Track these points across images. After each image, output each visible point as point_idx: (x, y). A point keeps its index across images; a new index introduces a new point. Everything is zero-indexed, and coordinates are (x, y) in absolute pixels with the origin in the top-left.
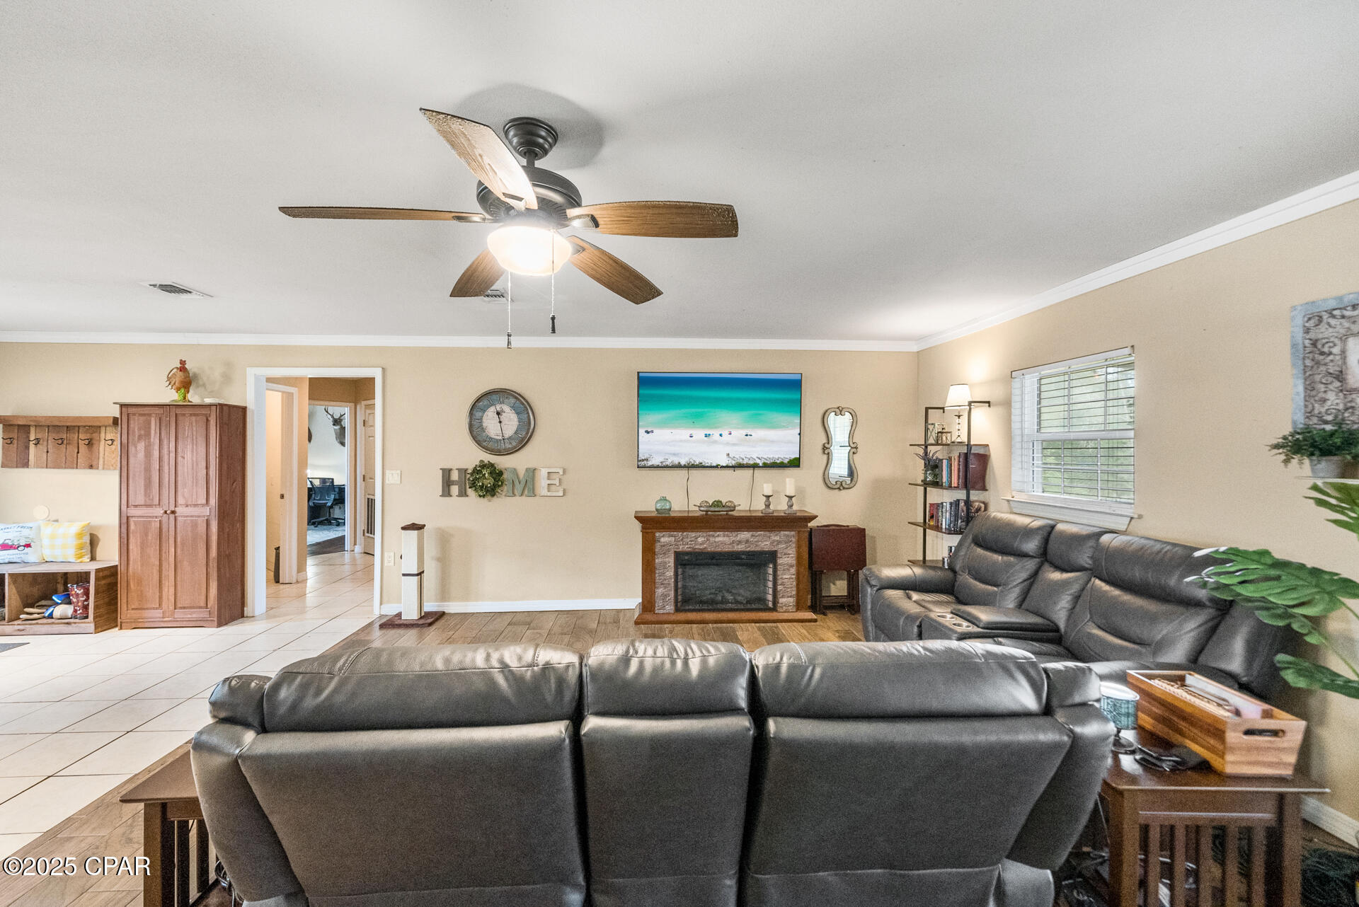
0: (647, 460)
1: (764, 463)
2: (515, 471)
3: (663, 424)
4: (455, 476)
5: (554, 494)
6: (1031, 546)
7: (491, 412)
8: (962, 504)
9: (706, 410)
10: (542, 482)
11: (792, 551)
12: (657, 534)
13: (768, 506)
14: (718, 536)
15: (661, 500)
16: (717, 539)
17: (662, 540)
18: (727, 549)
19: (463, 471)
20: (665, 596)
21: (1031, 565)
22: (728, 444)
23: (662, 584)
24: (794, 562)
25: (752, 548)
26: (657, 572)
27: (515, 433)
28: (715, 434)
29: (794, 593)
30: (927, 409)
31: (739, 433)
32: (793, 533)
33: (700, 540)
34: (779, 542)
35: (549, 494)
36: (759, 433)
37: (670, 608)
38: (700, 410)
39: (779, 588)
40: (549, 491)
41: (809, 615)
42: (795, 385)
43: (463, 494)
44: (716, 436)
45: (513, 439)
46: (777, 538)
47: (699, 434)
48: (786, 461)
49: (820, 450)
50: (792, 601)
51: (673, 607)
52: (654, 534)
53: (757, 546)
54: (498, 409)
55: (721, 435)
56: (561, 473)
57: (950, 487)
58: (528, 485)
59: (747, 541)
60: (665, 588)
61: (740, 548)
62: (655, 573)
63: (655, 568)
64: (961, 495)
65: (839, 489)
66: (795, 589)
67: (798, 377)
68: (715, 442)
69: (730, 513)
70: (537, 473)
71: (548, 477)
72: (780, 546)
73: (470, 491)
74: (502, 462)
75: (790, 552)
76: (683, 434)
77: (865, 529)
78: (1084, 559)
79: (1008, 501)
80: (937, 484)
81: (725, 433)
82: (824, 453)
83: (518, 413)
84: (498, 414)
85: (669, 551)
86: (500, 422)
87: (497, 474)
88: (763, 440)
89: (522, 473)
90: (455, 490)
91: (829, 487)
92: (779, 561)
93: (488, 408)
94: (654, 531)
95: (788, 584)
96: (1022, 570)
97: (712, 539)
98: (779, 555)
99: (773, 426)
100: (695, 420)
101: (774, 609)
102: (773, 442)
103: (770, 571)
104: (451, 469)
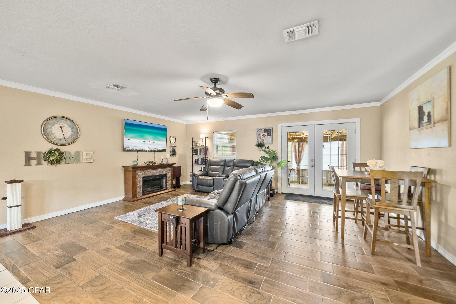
0: (128, 148)
1: (157, 150)
2: (69, 153)
3: (133, 138)
4: (34, 155)
5: (89, 162)
6: (222, 164)
7: (57, 126)
8: (204, 158)
9: (144, 134)
10: (83, 157)
11: (170, 173)
12: (137, 172)
13: (162, 162)
14: (153, 171)
15: (134, 161)
16: (153, 172)
17: (138, 174)
18: (155, 174)
19: (38, 153)
20: (139, 191)
21: (223, 167)
22: (149, 144)
23: (139, 188)
24: (170, 176)
25: (161, 173)
26: (137, 184)
27: (70, 136)
28: (146, 141)
29: (170, 184)
30: (193, 138)
31: (151, 142)
32: (170, 168)
33: (149, 172)
34: (167, 171)
35: (87, 162)
36: (156, 142)
37: (141, 195)
38: (142, 134)
39: (167, 183)
40: (86, 161)
41: (173, 189)
42: (165, 130)
43: (39, 163)
44: (146, 142)
45: (69, 139)
46: (166, 170)
47: (142, 141)
48: (162, 150)
49: (169, 147)
50: (170, 186)
51: (142, 194)
52: (136, 172)
53: (162, 173)
54: (61, 125)
55: (147, 142)
56: (92, 153)
57: (200, 155)
58: (77, 158)
59: (160, 172)
60: (139, 189)
61: (159, 174)
62: (136, 185)
63: (136, 183)
64: (204, 156)
65: (173, 157)
66: (170, 183)
67: (166, 127)
68: (146, 144)
69: (155, 164)
70: (81, 153)
71: (86, 155)
72: (167, 172)
73: (43, 162)
74: (62, 149)
75: (169, 173)
76: (137, 141)
77: (181, 167)
78: (232, 164)
79: (213, 157)
80: (196, 154)
81: (148, 141)
82: (170, 148)
83: (72, 128)
84: (61, 127)
85: (140, 177)
86: (62, 131)
87: (61, 154)
88: (157, 144)
89: (73, 154)
90: (34, 162)
91: (171, 157)
92: (167, 176)
93: (55, 124)
94: (136, 171)
95: (169, 182)
96: (221, 168)
97: (152, 172)
98: (167, 175)
99: (160, 140)
100: (141, 137)
101: (166, 189)
102: (159, 144)
103: (165, 179)
104: (31, 152)
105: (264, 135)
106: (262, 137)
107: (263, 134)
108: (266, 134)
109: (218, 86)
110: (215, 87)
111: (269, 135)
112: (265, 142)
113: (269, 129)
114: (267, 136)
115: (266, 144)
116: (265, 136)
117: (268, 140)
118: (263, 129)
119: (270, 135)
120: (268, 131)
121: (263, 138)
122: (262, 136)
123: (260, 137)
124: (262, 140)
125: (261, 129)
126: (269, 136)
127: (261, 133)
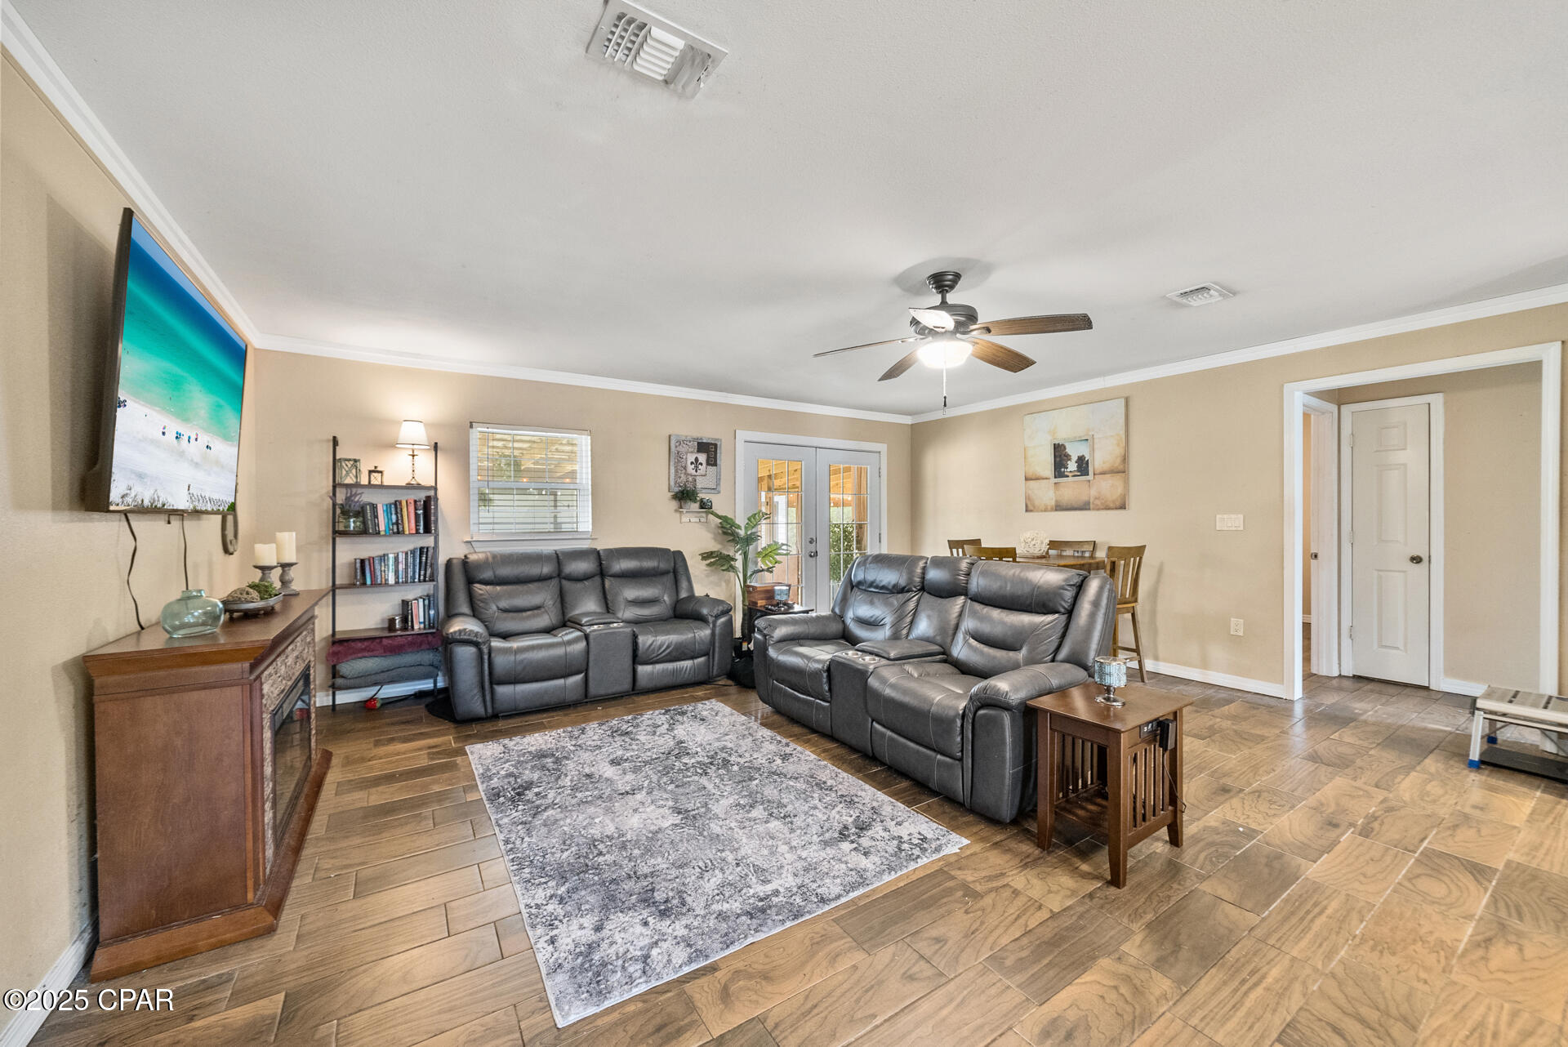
17: (265, 689)
18: (293, 678)
22: (191, 462)
25: (302, 664)
33: (282, 670)
34: (309, 645)
46: (308, 638)
53: (303, 659)
59: (300, 654)
68: (183, 454)
72: (310, 651)
80: (366, 532)
88: (217, 462)
91: (228, 552)
98: (310, 667)
102: (223, 466)
105: (697, 459)
106: (690, 468)
107: (694, 456)
108: (702, 458)
109: (952, 298)
110: (944, 302)
111: (712, 461)
112: (699, 486)
113: (712, 444)
114: (704, 465)
115: (704, 491)
116: (701, 464)
117: (708, 477)
118: (694, 440)
119: (715, 464)
120: (709, 449)
121: (694, 472)
122: (692, 463)
123: (685, 468)
124: (690, 479)
125: (689, 438)
126: (712, 465)
127: (687, 453)
